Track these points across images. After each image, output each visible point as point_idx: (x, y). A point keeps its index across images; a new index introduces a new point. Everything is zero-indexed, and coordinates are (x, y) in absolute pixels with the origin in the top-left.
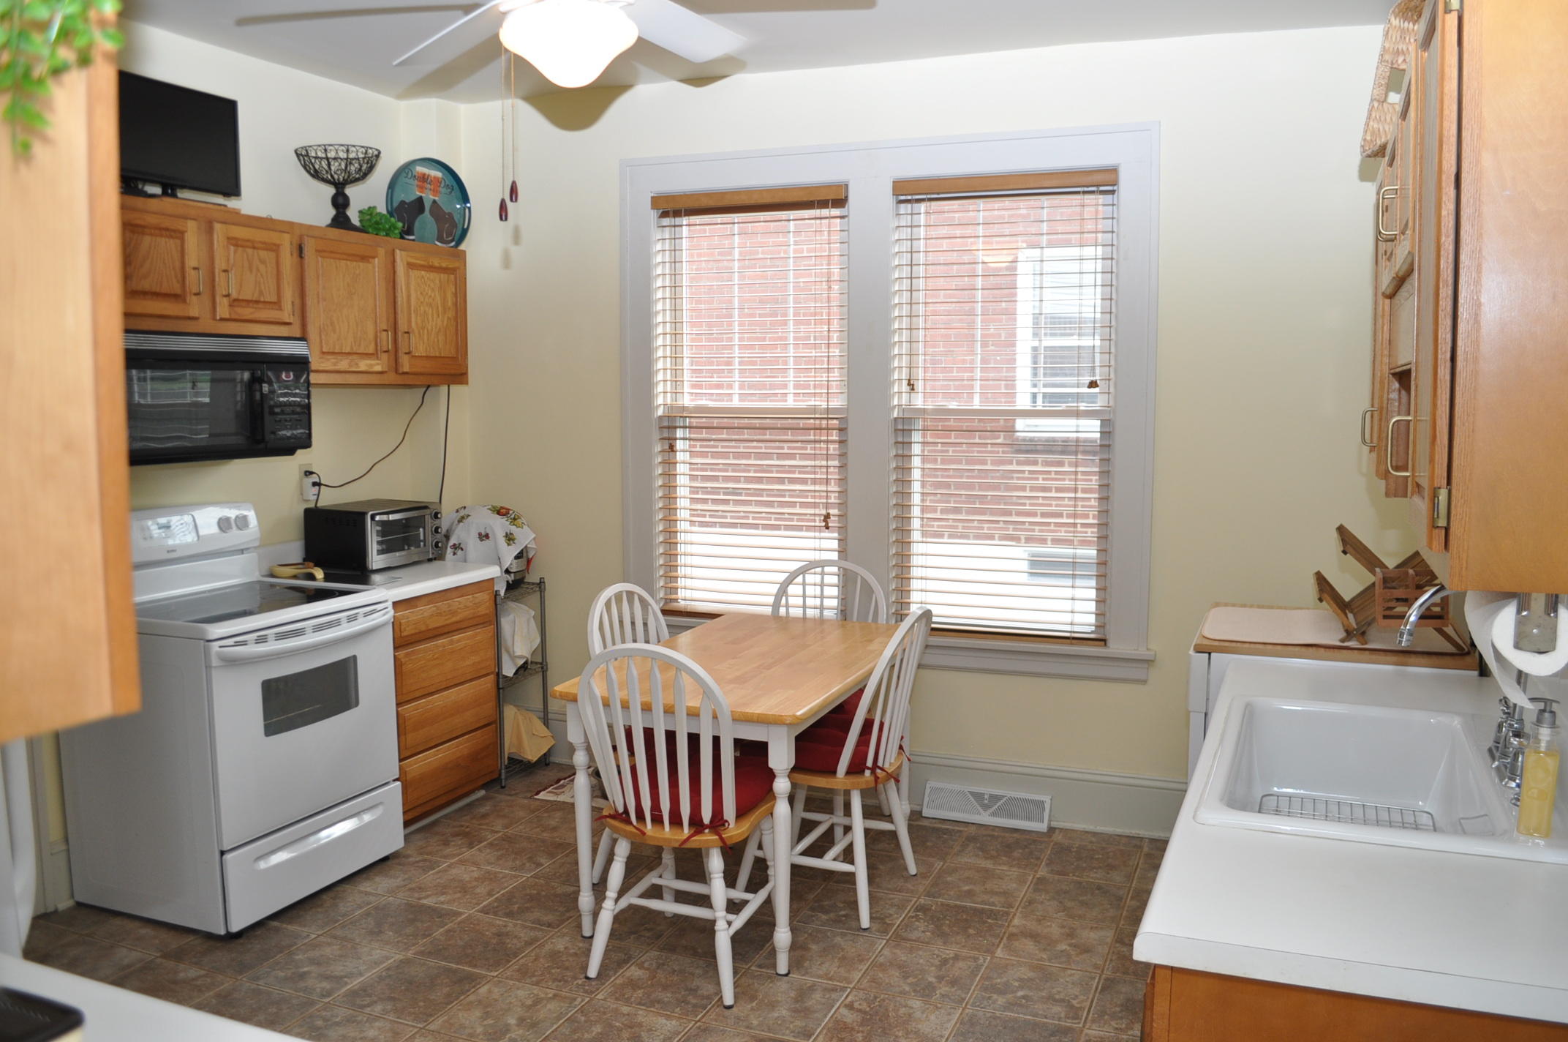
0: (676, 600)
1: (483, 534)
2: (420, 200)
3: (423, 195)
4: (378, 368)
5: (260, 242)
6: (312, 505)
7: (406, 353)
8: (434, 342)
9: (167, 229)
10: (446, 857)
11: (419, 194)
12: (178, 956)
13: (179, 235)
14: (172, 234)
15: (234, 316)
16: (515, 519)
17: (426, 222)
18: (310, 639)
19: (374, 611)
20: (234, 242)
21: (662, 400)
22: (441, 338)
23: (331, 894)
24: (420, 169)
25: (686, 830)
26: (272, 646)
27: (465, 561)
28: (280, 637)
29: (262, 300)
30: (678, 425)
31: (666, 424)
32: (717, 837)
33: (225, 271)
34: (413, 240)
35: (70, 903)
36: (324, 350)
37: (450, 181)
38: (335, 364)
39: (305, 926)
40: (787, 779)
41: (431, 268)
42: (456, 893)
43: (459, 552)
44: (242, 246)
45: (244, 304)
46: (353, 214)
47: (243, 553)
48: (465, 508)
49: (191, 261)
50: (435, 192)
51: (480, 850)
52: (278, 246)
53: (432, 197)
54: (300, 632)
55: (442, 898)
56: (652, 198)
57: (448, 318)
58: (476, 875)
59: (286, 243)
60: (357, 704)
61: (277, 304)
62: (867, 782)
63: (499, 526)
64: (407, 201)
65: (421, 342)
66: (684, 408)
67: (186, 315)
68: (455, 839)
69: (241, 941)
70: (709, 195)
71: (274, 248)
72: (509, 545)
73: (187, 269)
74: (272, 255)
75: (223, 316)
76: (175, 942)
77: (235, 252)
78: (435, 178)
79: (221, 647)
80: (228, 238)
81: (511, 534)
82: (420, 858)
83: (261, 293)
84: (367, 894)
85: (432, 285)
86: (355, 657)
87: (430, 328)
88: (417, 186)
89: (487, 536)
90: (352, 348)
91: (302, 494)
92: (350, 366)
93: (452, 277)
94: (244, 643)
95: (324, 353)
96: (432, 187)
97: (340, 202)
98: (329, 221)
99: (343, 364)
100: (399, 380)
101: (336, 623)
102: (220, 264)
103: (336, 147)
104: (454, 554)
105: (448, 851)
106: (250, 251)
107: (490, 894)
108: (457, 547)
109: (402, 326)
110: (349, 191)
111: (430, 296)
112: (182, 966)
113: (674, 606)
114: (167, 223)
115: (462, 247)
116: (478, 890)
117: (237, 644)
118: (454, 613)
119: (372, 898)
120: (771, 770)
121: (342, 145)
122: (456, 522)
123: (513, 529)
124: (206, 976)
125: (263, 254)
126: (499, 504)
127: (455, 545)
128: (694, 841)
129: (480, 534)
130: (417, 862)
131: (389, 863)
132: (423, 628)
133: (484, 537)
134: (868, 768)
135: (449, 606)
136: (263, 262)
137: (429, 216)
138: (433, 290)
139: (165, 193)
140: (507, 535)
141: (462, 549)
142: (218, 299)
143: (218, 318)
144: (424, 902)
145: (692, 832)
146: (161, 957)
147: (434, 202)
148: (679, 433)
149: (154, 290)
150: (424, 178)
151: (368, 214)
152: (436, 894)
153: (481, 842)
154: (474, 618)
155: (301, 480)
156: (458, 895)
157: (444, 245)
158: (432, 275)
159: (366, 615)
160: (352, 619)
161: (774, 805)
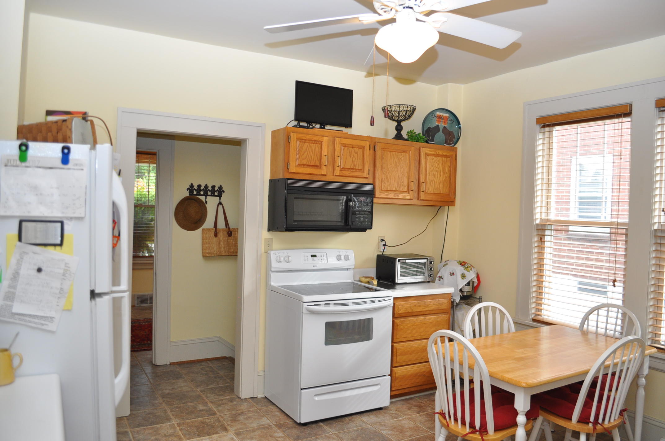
0: (541, 315)
1: (452, 273)
2: (438, 127)
3: (439, 124)
4: (408, 197)
5: (356, 145)
6: (381, 254)
7: (422, 192)
8: (438, 187)
9: (315, 141)
10: (405, 415)
11: (437, 124)
12: (279, 426)
13: (321, 143)
14: (317, 142)
15: (341, 175)
16: (467, 268)
17: (440, 136)
18: (351, 307)
19: (384, 300)
20: (345, 146)
21: (539, 216)
22: (441, 186)
23: (350, 418)
24: (438, 113)
25: (468, 430)
26: (332, 308)
27: (443, 284)
28: (335, 305)
29: (355, 168)
30: (546, 228)
31: (540, 228)
32: (481, 437)
33: (339, 157)
34: (434, 144)
35: (263, 396)
36: (383, 189)
37: (452, 118)
38: (387, 195)
39: (331, 428)
40: (525, 417)
41: (438, 155)
42: (396, 432)
43: (442, 280)
44: (347, 147)
45: (347, 170)
46: (404, 133)
47: (347, 270)
48: (448, 260)
49: (324, 152)
50: (445, 123)
51: (421, 416)
52: (364, 147)
53: (443, 125)
54: (347, 304)
55: (390, 432)
56: (537, 119)
57: (446, 177)
58: (411, 426)
59: (367, 144)
60: (372, 339)
61: (362, 170)
62: (589, 429)
63: (459, 270)
64: (432, 127)
65: (431, 187)
66: (550, 221)
67: (321, 174)
68: (414, 408)
69: (305, 427)
70: (562, 115)
71: (363, 148)
72: (462, 279)
73: (322, 156)
74: (361, 150)
75: (337, 174)
76: (284, 420)
77: (344, 149)
78: (445, 116)
79: (307, 305)
80: (341, 144)
81: (464, 274)
82: (395, 412)
83: (354, 165)
84: (363, 422)
85: (438, 162)
86: (372, 319)
87: (436, 181)
88: (437, 121)
89: (453, 274)
90: (396, 189)
91: (379, 249)
92: (394, 196)
93: (449, 159)
94: (319, 305)
95: (382, 190)
96: (444, 121)
97: (399, 128)
98: (394, 136)
99: (391, 195)
100: (419, 203)
101: (364, 303)
102: (337, 154)
103: (395, 106)
104: (439, 280)
105: (409, 412)
106: (350, 149)
107: (410, 436)
108: (440, 278)
109: (422, 180)
110: (402, 124)
111: (437, 167)
112: (279, 430)
113: (539, 318)
114: (315, 138)
115: (455, 146)
116: (407, 433)
117: (315, 305)
118: (427, 306)
119: (364, 424)
120: (516, 410)
121: (397, 105)
122: (442, 266)
123: (465, 272)
124: (283, 437)
125: (357, 150)
126: (462, 260)
127: (440, 276)
128: (469, 436)
129: (450, 273)
130: (392, 414)
131: (381, 411)
132: (410, 311)
133: (452, 274)
134: (591, 422)
135: (425, 303)
136: (356, 153)
137: (442, 133)
138: (438, 164)
139: (321, 128)
140: (462, 274)
141: (443, 279)
142: (336, 167)
143: (335, 175)
144: (382, 432)
145: (470, 431)
146: (275, 425)
147: (445, 127)
148: (547, 232)
149: (307, 164)
150: (440, 117)
151: (410, 133)
152: (389, 430)
153: (424, 412)
154: (438, 310)
155: (379, 243)
156: (397, 433)
157: (449, 146)
158: (438, 158)
159: (379, 301)
160: (372, 302)
161: (516, 430)
